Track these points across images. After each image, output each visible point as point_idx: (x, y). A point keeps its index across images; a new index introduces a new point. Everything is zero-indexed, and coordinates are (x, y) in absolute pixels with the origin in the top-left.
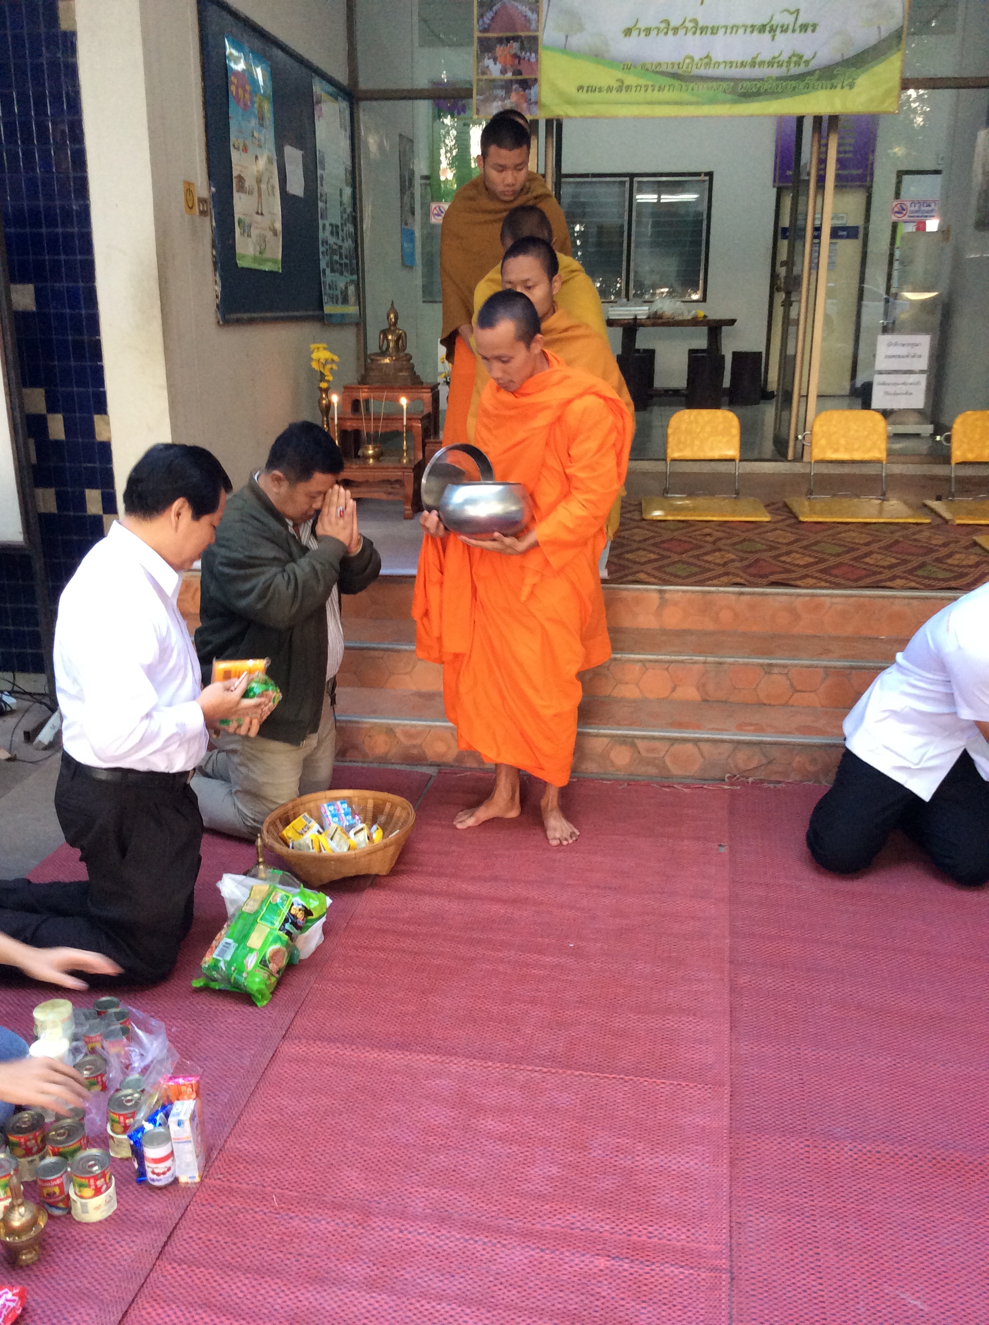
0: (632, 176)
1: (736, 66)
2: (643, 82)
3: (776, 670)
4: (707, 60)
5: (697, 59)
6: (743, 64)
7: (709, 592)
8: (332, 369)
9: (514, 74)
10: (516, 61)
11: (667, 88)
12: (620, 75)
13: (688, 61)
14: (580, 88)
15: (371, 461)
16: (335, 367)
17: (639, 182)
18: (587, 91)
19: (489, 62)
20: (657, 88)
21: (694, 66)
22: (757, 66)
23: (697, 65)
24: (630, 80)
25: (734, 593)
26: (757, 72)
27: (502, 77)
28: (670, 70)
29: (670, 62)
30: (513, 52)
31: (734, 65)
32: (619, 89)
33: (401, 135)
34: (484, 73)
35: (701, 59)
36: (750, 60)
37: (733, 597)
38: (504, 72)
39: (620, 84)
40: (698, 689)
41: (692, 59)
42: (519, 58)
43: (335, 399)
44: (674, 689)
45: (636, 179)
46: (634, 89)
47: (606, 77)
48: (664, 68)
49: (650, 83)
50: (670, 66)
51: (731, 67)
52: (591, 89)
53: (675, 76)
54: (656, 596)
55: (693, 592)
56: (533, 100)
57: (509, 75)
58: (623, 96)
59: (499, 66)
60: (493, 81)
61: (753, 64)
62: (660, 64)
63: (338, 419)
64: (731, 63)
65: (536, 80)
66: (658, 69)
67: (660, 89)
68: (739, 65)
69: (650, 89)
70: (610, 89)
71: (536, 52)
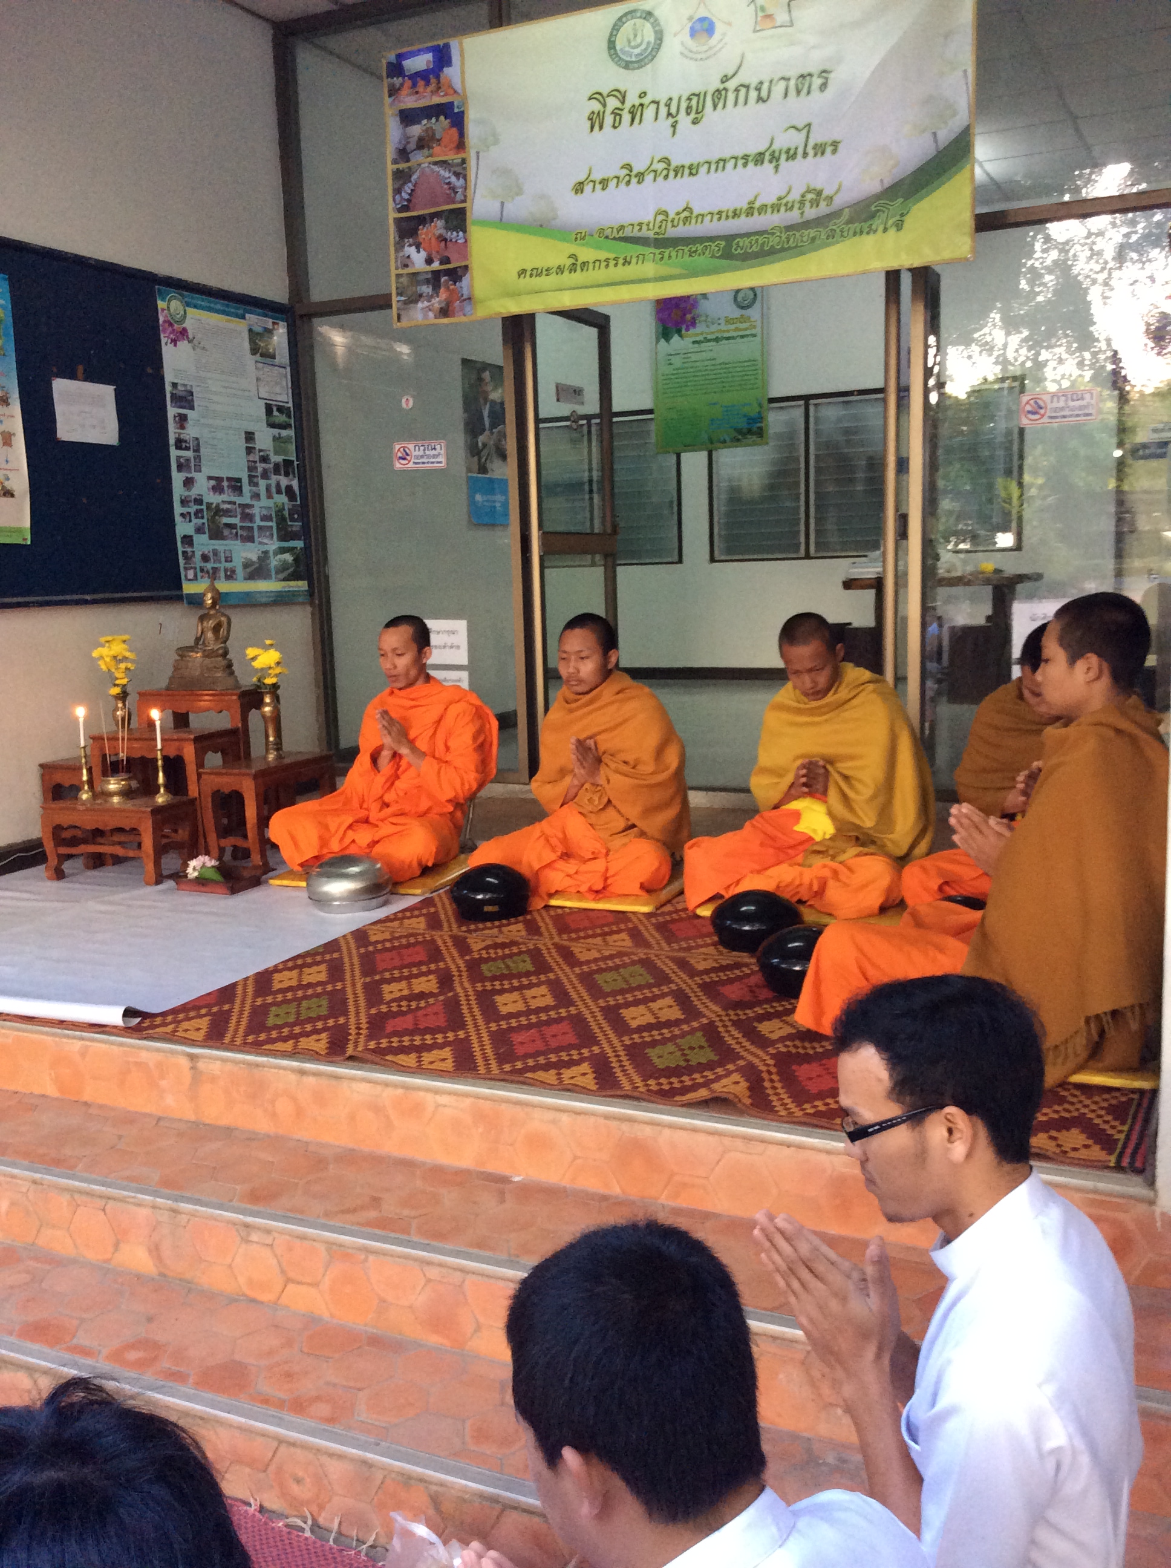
1: (727, 217)
2: (602, 255)
4: (686, 214)
5: (672, 215)
6: (736, 214)
9: (441, 263)
10: (443, 243)
11: (634, 260)
12: (573, 248)
13: (660, 217)
14: (522, 273)
15: (116, 799)
17: (816, 405)
18: (531, 276)
20: (621, 261)
21: (670, 224)
22: (756, 213)
23: (672, 221)
24: (586, 254)
26: (758, 222)
28: (636, 233)
29: (636, 223)
30: (438, 233)
31: (724, 215)
32: (573, 269)
35: (678, 214)
36: (745, 206)
39: (572, 261)
41: (666, 213)
42: (445, 240)
46: (591, 266)
47: (555, 254)
48: (628, 232)
49: (612, 256)
50: (637, 228)
52: (537, 272)
58: (578, 277)
61: (750, 212)
62: (622, 227)
64: (720, 213)
65: (466, 267)
66: (621, 234)
67: (626, 262)
68: (731, 214)
69: (612, 263)
70: (560, 270)
71: (465, 231)
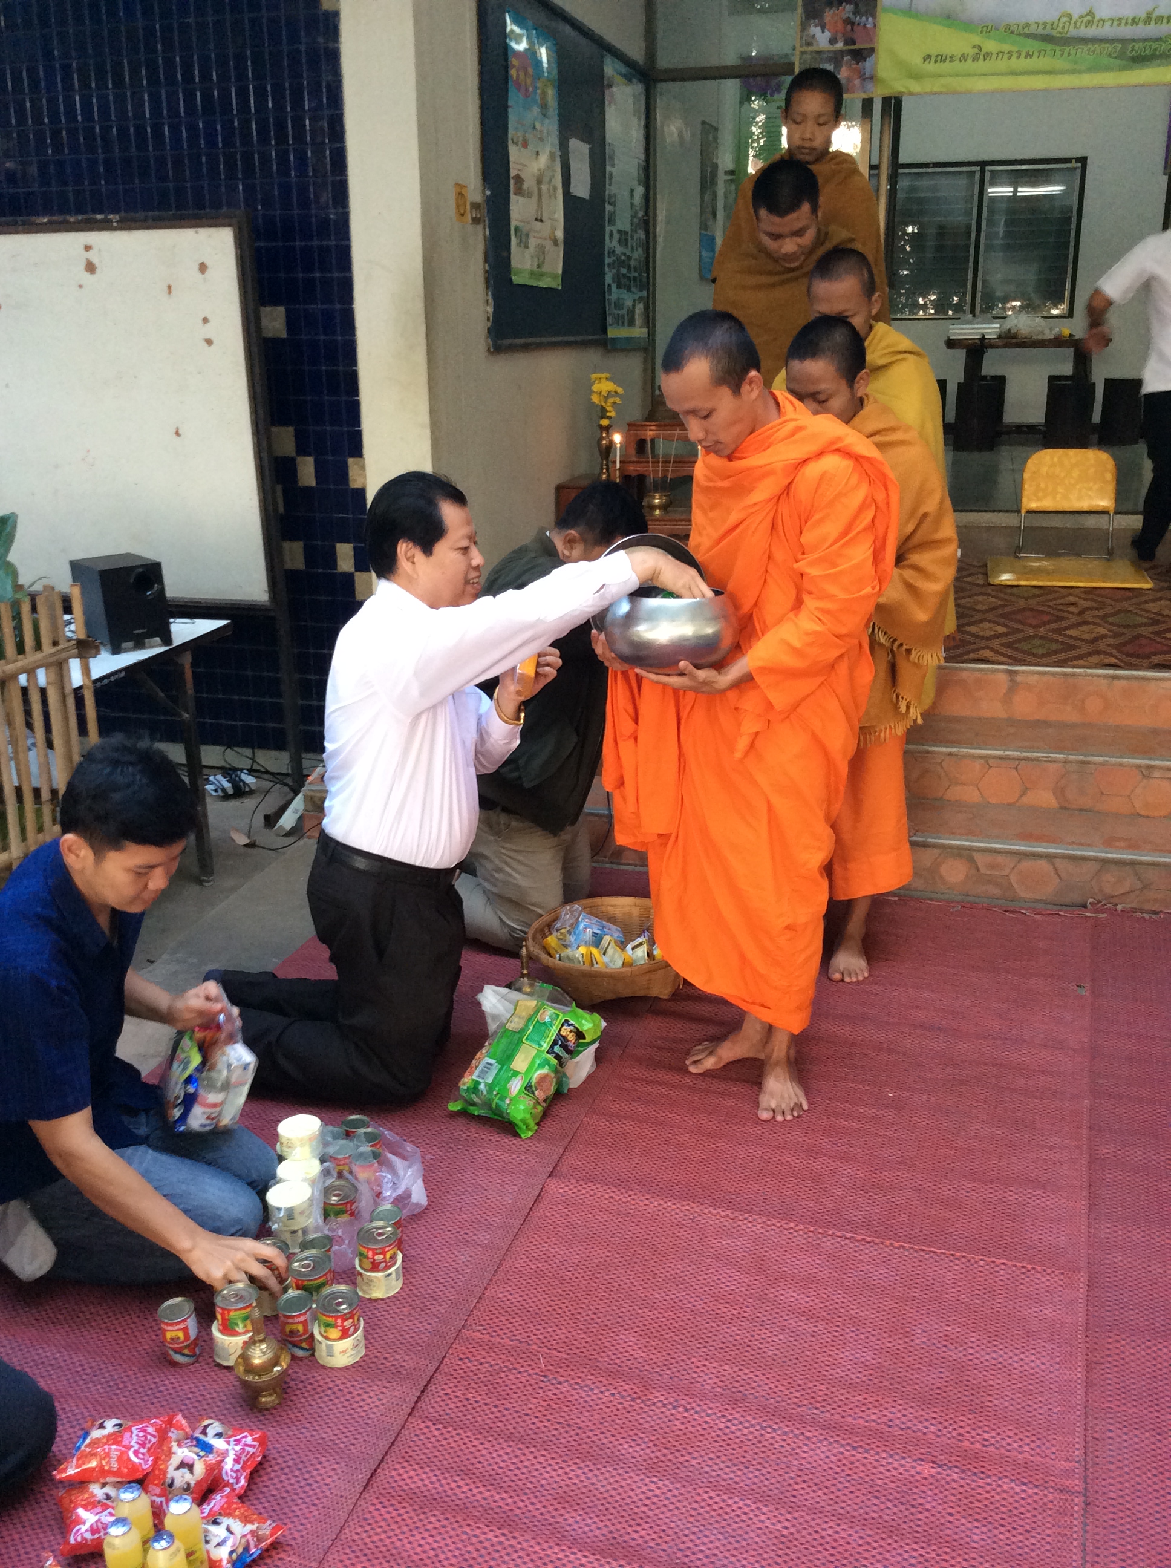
0: (983, 164)
1: (1126, 23)
2: (1006, 47)
3: (1156, 774)
4: (1088, 18)
5: (1075, 17)
6: (1134, 21)
7: (1074, 675)
8: (615, 403)
9: (846, 43)
10: (849, 27)
11: (1036, 54)
12: (976, 39)
13: (1064, 19)
14: (927, 58)
15: (657, 512)
16: (618, 400)
17: (991, 171)
18: (936, 61)
19: (815, 30)
20: (1023, 54)
21: (1072, 26)
22: (1153, 22)
23: (1075, 23)
24: (990, 46)
25: (1106, 677)
26: (1152, 30)
27: (831, 48)
28: (1040, 31)
29: (1041, 22)
30: (845, 15)
31: (1124, 22)
32: (976, 58)
33: (704, 123)
34: (809, 44)
35: (1081, 17)
36: (1144, 16)
37: (1105, 682)
38: (832, 41)
39: (976, 50)
40: (1055, 793)
41: (1070, 16)
42: (853, 24)
43: (617, 438)
44: (1024, 793)
45: (988, 168)
46: (994, 56)
47: (957, 43)
48: (1033, 29)
49: (1015, 49)
50: (1041, 27)
51: (1119, 25)
52: (942, 59)
53: (1047, 39)
54: (1003, 678)
55: (1054, 674)
56: (867, 75)
57: (840, 45)
58: (982, 65)
59: (828, 34)
60: (819, 52)
61: (1148, 21)
62: (1028, 25)
63: (621, 462)
64: (1120, 20)
65: (872, 50)
66: (1026, 30)
67: (1028, 55)
68: (1130, 21)
69: (1015, 55)
70: (964, 58)
71: (874, 16)
